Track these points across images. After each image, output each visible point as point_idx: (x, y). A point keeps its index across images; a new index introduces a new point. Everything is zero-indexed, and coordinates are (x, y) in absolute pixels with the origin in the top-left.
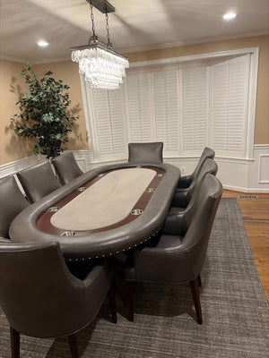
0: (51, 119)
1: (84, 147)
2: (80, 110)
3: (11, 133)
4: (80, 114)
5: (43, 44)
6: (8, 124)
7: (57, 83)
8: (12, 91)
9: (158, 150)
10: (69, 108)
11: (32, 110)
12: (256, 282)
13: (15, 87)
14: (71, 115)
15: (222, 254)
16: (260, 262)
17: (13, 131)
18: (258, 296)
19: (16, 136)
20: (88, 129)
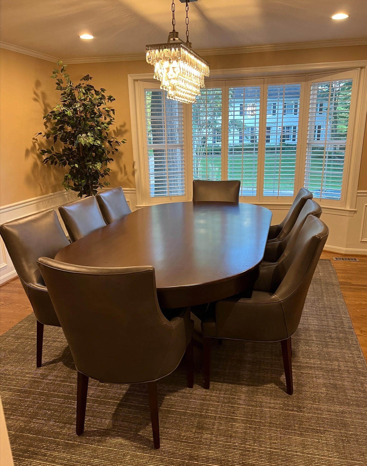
0: (91, 140)
1: (129, 183)
2: (126, 131)
3: (32, 158)
4: (125, 136)
5: (86, 37)
6: (29, 146)
7: (97, 93)
8: (35, 100)
9: (233, 190)
10: (112, 128)
11: (62, 128)
12: (357, 352)
13: (40, 94)
14: (114, 138)
15: (315, 322)
16: (361, 331)
17: (35, 156)
18: (360, 366)
19: (39, 162)
20: (135, 159)
